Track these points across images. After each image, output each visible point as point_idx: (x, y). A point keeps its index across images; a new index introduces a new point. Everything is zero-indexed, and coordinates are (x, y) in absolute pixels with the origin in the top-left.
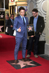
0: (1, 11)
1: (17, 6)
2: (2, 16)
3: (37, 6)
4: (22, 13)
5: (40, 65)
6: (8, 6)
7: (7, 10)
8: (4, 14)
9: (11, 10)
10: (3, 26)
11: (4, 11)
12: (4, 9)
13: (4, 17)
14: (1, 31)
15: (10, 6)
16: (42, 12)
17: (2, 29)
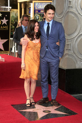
0: (3, 11)
2: (4, 21)
3: (70, 2)
4: (49, 16)
5: (74, 114)
6: (17, 3)
7: (15, 10)
8: (8, 18)
9: (23, 9)
10: (6, 40)
11: (9, 10)
12: (9, 7)
13: (8, 22)
14: (3, 49)
15: (21, 3)
16: (79, 13)
17: (4, 45)
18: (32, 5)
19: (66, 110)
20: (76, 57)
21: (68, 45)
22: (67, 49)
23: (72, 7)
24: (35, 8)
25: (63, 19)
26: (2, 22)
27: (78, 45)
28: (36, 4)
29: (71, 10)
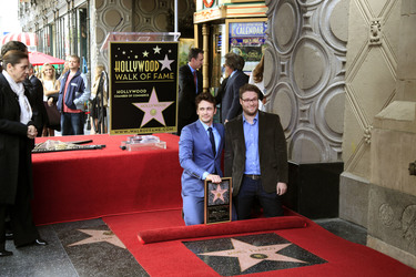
0: (163, 41)
1: (227, 21)
2: (166, 63)
3: (307, 18)
5: (320, 261)
6: (193, 25)
7: (189, 40)
8: (174, 56)
9: (205, 38)
10: (168, 104)
11: (175, 40)
12: (176, 33)
13: (174, 66)
14: (163, 122)
15: (200, 25)
16: (327, 43)
17: (165, 113)
18: (224, 29)
19: (301, 254)
20: (322, 138)
21: (304, 111)
22: (301, 121)
23: (311, 30)
24: (230, 35)
25: (291, 55)
26: (161, 65)
27: (325, 112)
28: (234, 27)
29: (309, 35)
